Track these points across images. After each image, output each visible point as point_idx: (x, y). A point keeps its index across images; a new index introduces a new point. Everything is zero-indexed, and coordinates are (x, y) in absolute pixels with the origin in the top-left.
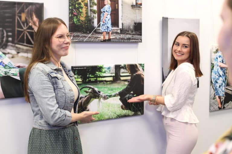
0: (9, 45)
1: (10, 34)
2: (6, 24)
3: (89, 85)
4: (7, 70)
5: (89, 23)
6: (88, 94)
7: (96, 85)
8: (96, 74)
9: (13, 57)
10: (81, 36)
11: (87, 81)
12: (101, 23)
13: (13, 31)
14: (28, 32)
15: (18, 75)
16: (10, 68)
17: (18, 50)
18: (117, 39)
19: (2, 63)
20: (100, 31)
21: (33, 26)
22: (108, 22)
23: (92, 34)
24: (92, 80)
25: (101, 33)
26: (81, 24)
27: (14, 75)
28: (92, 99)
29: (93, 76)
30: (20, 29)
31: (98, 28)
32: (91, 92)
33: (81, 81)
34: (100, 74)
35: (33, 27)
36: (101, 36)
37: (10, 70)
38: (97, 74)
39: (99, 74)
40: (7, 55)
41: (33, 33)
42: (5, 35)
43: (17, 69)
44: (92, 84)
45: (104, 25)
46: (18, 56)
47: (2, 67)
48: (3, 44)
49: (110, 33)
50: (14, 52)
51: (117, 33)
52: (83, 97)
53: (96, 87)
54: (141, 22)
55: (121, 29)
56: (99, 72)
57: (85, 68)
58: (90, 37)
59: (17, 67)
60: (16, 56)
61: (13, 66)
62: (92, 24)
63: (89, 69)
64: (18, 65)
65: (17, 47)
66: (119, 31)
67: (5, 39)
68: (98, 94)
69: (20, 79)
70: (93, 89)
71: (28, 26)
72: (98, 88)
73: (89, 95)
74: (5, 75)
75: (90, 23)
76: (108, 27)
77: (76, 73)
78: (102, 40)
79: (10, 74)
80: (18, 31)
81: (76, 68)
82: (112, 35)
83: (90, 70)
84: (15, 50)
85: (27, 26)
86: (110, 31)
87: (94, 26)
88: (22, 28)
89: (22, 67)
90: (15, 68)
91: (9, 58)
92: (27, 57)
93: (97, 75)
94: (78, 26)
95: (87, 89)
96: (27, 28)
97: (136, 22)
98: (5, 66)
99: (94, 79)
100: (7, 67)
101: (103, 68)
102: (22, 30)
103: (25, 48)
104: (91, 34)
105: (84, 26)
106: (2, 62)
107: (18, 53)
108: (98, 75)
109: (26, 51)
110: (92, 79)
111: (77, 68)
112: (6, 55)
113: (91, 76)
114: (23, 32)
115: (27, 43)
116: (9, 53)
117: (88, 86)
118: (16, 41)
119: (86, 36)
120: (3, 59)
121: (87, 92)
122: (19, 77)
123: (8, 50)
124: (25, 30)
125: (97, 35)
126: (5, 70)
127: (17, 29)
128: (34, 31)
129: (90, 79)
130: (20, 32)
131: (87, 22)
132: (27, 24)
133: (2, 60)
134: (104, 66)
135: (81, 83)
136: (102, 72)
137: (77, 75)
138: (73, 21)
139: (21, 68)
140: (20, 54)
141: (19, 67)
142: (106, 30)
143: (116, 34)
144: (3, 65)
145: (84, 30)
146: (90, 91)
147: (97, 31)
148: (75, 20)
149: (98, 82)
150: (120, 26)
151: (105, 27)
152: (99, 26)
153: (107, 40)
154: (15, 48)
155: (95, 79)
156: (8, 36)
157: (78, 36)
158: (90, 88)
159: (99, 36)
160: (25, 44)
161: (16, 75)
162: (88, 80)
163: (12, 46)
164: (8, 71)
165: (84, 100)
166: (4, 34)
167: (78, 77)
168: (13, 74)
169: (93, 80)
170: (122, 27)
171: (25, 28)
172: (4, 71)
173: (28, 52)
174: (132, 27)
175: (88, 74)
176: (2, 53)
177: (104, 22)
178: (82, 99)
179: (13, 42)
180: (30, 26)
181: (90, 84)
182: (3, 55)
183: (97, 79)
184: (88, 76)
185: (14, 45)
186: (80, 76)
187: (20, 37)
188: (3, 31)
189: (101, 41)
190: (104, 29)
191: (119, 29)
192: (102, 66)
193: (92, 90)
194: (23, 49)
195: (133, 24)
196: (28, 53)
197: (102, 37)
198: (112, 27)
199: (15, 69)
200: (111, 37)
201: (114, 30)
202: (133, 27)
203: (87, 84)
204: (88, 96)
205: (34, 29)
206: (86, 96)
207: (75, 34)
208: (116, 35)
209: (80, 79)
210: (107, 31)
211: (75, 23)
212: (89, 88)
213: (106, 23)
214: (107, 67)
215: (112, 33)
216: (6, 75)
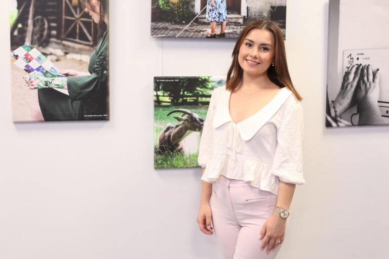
0: (52, 42)
1: (54, 25)
2: (48, 10)
3: (184, 108)
4: (49, 79)
5: (185, 7)
6: (181, 122)
7: (196, 109)
8: (196, 92)
9: (57, 60)
10: (171, 28)
11: (179, 101)
12: (208, 7)
13: (58, 21)
14: (82, 22)
15: (66, 87)
16: (53, 76)
17: (66, 49)
18: (237, 34)
19: (41, 69)
20: (206, 21)
21: (91, 13)
22: (221, 5)
23: (191, 26)
24: (188, 101)
25: (208, 24)
26: (172, 8)
27: (60, 86)
28: (188, 131)
29: (191, 94)
30: (69, 18)
31: (203, 16)
32: (186, 120)
33: (170, 101)
34: (203, 91)
35: (90, 15)
36: (206, 28)
37: (53, 80)
38: (197, 90)
39: (200, 91)
40: (49, 57)
41: (90, 23)
42: (46, 26)
43: (63, 78)
44: (189, 106)
45: (213, 10)
46: (66, 59)
47: (41, 74)
48: (42, 40)
49: (225, 23)
50: (59, 52)
51: (237, 24)
52: (173, 128)
53: (196, 113)
54: (283, 5)
55: (244, 17)
56: (201, 88)
57: (176, 80)
58: (186, 31)
59: (64, 74)
60: (62, 58)
61: (58, 74)
62: (190, 8)
63: (184, 82)
64: (66, 72)
65: (64, 45)
66: (241, 21)
67: (45, 33)
68: (200, 124)
69: (68, 94)
70: (191, 116)
71: (82, 13)
72: (199, 113)
73: (183, 124)
74: (45, 87)
75: (188, 8)
76: (220, 14)
77: (161, 88)
78: (209, 36)
79: (52, 86)
80: (66, 20)
81: (160, 80)
82: (228, 27)
83: (185, 85)
84: (62, 49)
85: (80, 12)
86: (224, 20)
87: (194, 13)
88: (73, 16)
89: (72, 75)
90: (61, 76)
91: (52, 61)
92: (81, 61)
93: (198, 93)
94: (165, 11)
95: (179, 115)
96: (81, 15)
97: (274, 5)
98: (45, 74)
99: (192, 98)
100: (48, 75)
101: (209, 82)
102: (73, 19)
103: (77, 46)
104: (188, 26)
105: (176, 12)
106: (40, 67)
107: (66, 53)
108: (200, 93)
109: (79, 52)
110: (189, 98)
111: (163, 80)
112: (46, 57)
113: (187, 93)
114: (74, 23)
115: (80, 39)
116: (51, 54)
117: (181, 109)
118: (63, 36)
119: (180, 28)
120: (43, 62)
121: (179, 120)
122: (67, 91)
123: (49, 50)
124: (77, 19)
125: (200, 28)
126: (46, 79)
127: (64, 17)
128: (91, 20)
129: (185, 98)
130: (68, 23)
131: (183, 5)
132: (81, 10)
133: (41, 64)
134: (211, 79)
135: (169, 104)
136: (207, 88)
137: (162, 91)
138: (158, 5)
139: (70, 77)
140: (69, 56)
141: (67, 75)
142: (217, 19)
143: (235, 25)
144: (42, 72)
145: (177, 18)
146: (185, 117)
147: (199, 20)
148: (160, 3)
149: (200, 105)
150: (244, 12)
151: (214, 14)
152: (204, 12)
153: (217, 35)
154: (61, 46)
155: (195, 98)
156: (50, 28)
157: (166, 29)
158: (185, 113)
159: (204, 29)
160: (77, 40)
161: (62, 88)
162: (181, 99)
163: (56, 43)
164: (50, 81)
165: (174, 131)
166: (44, 24)
167: (164, 93)
168: (58, 85)
169: (191, 101)
170: (248, 15)
171: (77, 16)
172: (44, 80)
173: (83, 52)
174: (265, 14)
175: (182, 90)
176: (40, 53)
177: (212, 6)
178: (170, 131)
179: (58, 37)
180: (85, 12)
181: (185, 106)
182: (43, 57)
183: (197, 99)
184: (182, 93)
185: (59, 41)
186: (168, 93)
187: (70, 29)
188: (42, 20)
189: (207, 37)
190: (213, 16)
191: (241, 18)
192: (207, 78)
193: (188, 117)
194: (74, 48)
195: (268, 8)
196: (81, 54)
197: (209, 31)
198: (228, 14)
199: (61, 78)
200: (226, 31)
201: (231, 18)
202: (269, 14)
203: (180, 107)
204: (181, 127)
205: (92, 17)
206: (177, 126)
207: (161, 25)
208: (235, 27)
209: (168, 97)
210: (219, 20)
211: (162, 7)
212: (183, 114)
213: (217, 7)
214: (217, 80)
215: (227, 24)
216: (47, 87)
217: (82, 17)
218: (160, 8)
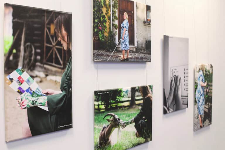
0: (38, 66)
1: (38, 51)
2: (35, 38)
3: (111, 112)
4: (35, 99)
5: (111, 40)
6: (110, 122)
7: (116, 112)
8: (116, 100)
9: (41, 82)
10: (105, 54)
11: (109, 108)
12: (121, 40)
13: (41, 48)
14: (57, 48)
15: (46, 104)
16: (38, 96)
17: (47, 72)
18: (133, 59)
19: (29, 90)
21: (62, 42)
22: (127, 39)
23: (114, 53)
24: (113, 106)
26: (105, 40)
27: (42, 104)
28: (113, 128)
29: (114, 102)
30: (49, 45)
31: (119, 46)
32: (112, 121)
33: (104, 108)
34: (120, 98)
35: (62, 43)
36: (121, 54)
37: (38, 99)
38: (117, 98)
39: (118, 99)
40: (35, 79)
42: (33, 52)
43: (45, 96)
44: (113, 111)
45: (123, 42)
46: (46, 80)
47: (30, 94)
48: (31, 64)
49: (128, 51)
50: (42, 74)
51: (133, 52)
52: (106, 127)
53: (116, 114)
54: (150, 40)
55: (136, 47)
56: (119, 97)
57: (108, 92)
58: (112, 56)
59: (45, 94)
60: (44, 80)
61: (41, 93)
62: (114, 40)
63: (111, 93)
64: (46, 92)
65: (45, 68)
66: (135, 50)
67: (33, 58)
68: (118, 122)
69: (48, 110)
70: (114, 116)
71: (57, 41)
72: (118, 115)
73: (111, 124)
74: (32, 106)
75: (112, 40)
76: (126, 45)
77: (100, 99)
78: (122, 60)
79: (37, 104)
80: (47, 47)
81: (100, 93)
82: (129, 54)
83: (112, 95)
84: (44, 72)
85: (56, 41)
86: (128, 49)
87: (115, 44)
88: (51, 44)
89: (50, 94)
91: (37, 82)
92: (56, 81)
93: (117, 100)
94: (102, 42)
96: (56, 43)
97: (147, 40)
98: (33, 94)
99: (115, 104)
100: (35, 95)
101: (122, 92)
102: (51, 46)
103: (54, 69)
104: (113, 53)
105: (107, 43)
106: (29, 88)
107: (47, 75)
108: (118, 100)
109: (55, 74)
110: (113, 105)
111: (101, 93)
112: (33, 79)
113: (113, 101)
114: (52, 49)
115: (56, 63)
116: (37, 76)
117: (109, 113)
118: (44, 61)
119: (109, 54)
120: (31, 84)
121: (109, 121)
122: (47, 107)
123: (36, 73)
124: (54, 46)
125: (118, 54)
126: (33, 99)
127: (45, 44)
128: (62, 48)
129: (112, 105)
130: (49, 49)
131: (110, 38)
132: (56, 39)
133: (30, 85)
134: (123, 90)
135: (104, 110)
136: (121, 96)
137: (101, 101)
138: (99, 37)
139: (49, 95)
140: (49, 78)
141: (47, 94)
142: (125, 49)
143: (133, 53)
144: (30, 93)
145: (108, 47)
146: (111, 119)
147: (118, 49)
148: (100, 36)
149: (118, 109)
151: (124, 45)
152: (119, 44)
153: (125, 60)
154: (43, 70)
155: (116, 104)
156: (36, 54)
157: (102, 55)
158: (112, 115)
159: (120, 55)
160: (54, 64)
161: (44, 105)
162: (110, 106)
163: (40, 66)
164: (36, 100)
165: (106, 130)
166: (32, 50)
167: (102, 103)
168: (41, 103)
169: (114, 106)
170: (137, 46)
171: (54, 44)
172: (32, 100)
173: (57, 74)
174: (144, 46)
175: (110, 99)
176: (29, 76)
177: (123, 39)
178: (104, 130)
179: (41, 61)
180: (58, 41)
181: (111, 111)
182: (31, 79)
184: (110, 102)
185: (42, 65)
186: (104, 102)
187: (49, 55)
188: (31, 47)
189: (121, 61)
190: (124, 46)
191: (135, 48)
192: (121, 89)
193: (113, 118)
194: (51, 71)
195: (145, 42)
196: (56, 75)
197: (122, 57)
198: (129, 45)
199: (43, 97)
200: (129, 57)
201: (130, 48)
202: (145, 45)
203: (109, 112)
204: (109, 126)
205: (63, 45)
206: (108, 126)
207: (100, 52)
208: (132, 54)
209: (104, 106)
210: (126, 49)
211: (100, 39)
212: (110, 116)
213: (125, 40)
214: (125, 90)
215: (129, 52)
216: (34, 106)
217: (56, 45)
218: (100, 40)
